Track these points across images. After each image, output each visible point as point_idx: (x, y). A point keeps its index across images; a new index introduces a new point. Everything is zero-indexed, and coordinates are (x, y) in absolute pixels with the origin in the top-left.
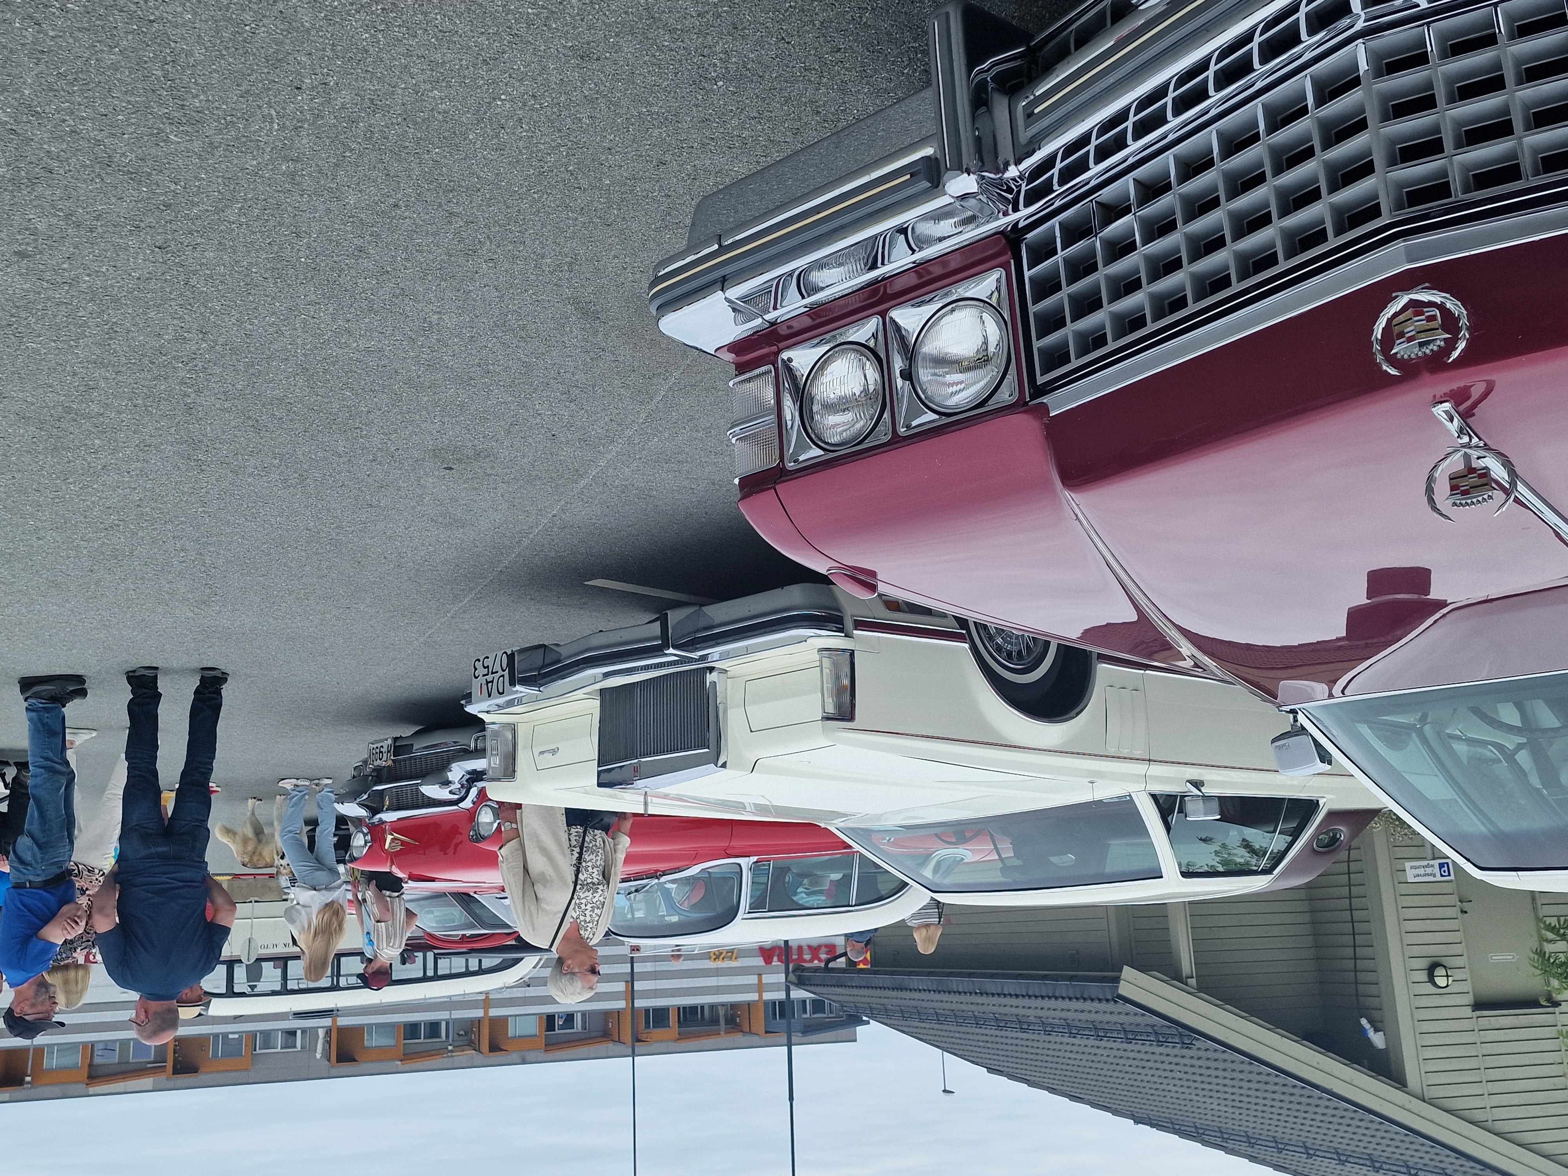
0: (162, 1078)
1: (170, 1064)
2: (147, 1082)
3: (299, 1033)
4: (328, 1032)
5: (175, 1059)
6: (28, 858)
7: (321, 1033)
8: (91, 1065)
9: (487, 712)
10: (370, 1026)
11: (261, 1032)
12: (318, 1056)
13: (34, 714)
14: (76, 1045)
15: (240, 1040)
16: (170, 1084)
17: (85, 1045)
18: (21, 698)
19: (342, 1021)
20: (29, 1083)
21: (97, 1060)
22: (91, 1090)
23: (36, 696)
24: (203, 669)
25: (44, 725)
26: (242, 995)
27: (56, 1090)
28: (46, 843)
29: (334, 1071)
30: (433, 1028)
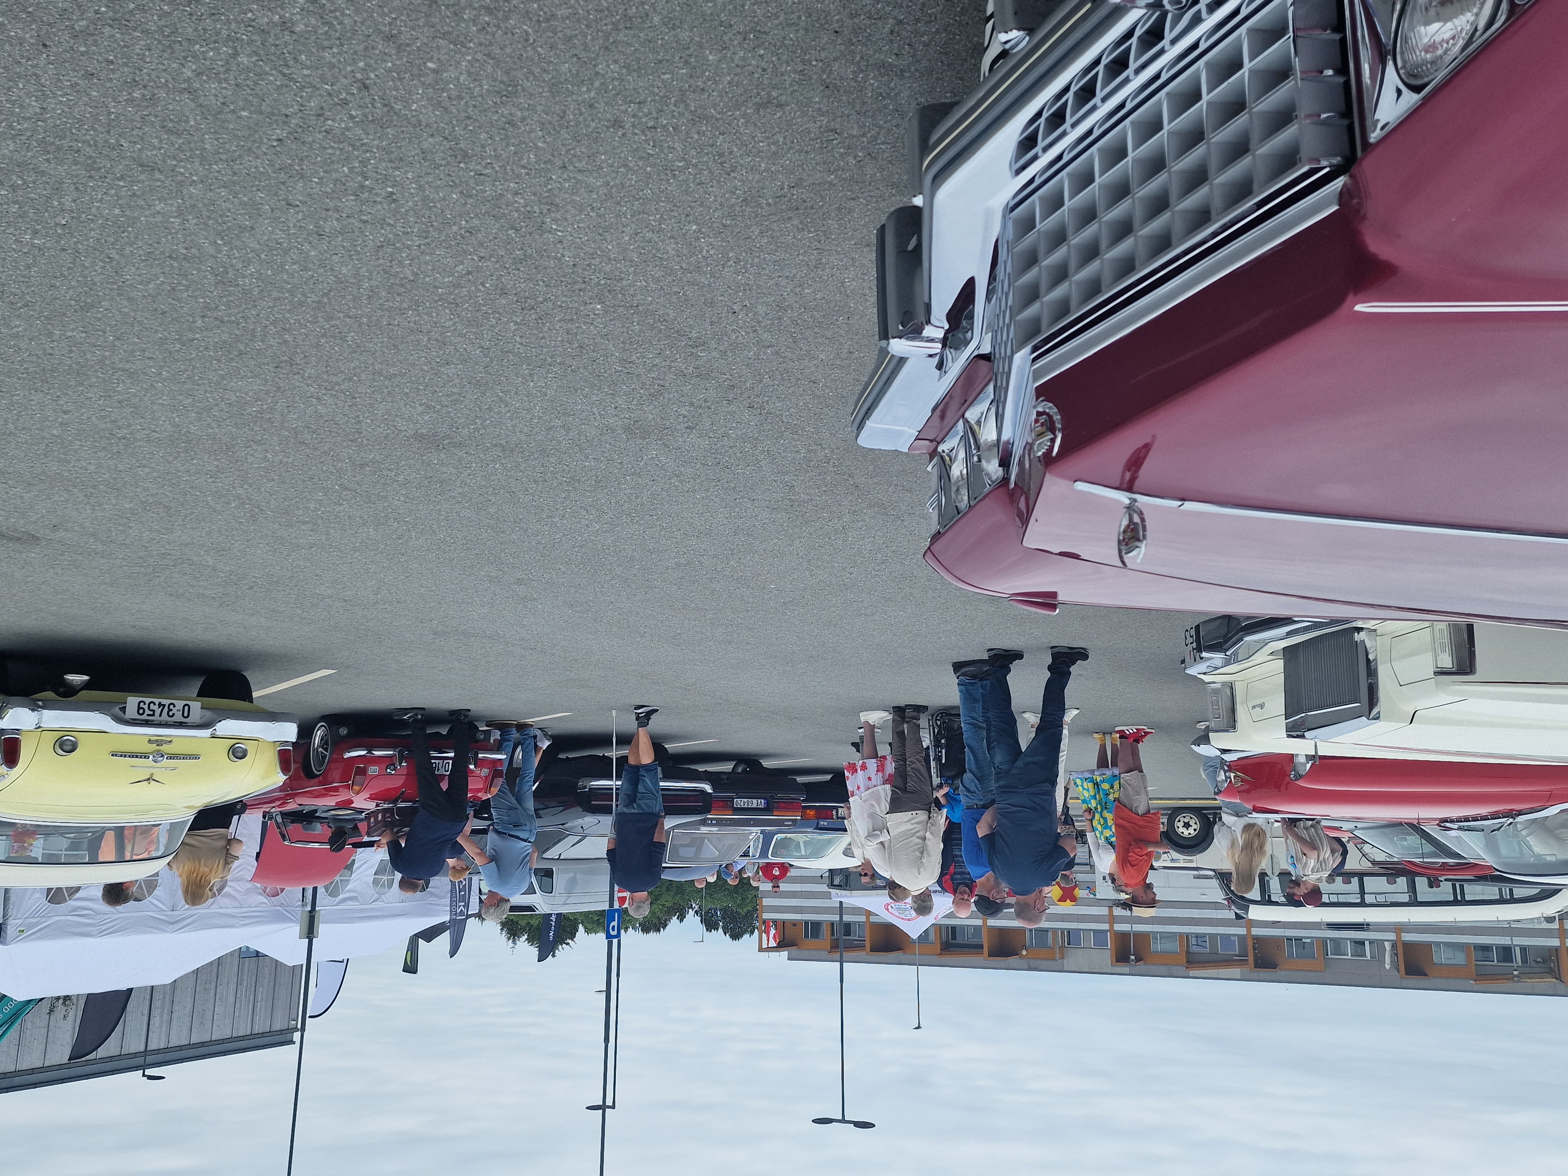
0: (1246, 969)
1: (1251, 958)
2: (1236, 971)
3: (1367, 943)
4: (1394, 946)
5: (1255, 955)
6: (973, 788)
7: (1388, 946)
8: (1188, 952)
9: (1204, 674)
10: (1438, 944)
11: (1331, 939)
12: (1388, 967)
13: (963, 687)
14: (1173, 935)
15: (1312, 943)
16: (1255, 975)
17: (1181, 935)
18: (955, 677)
19: (1407, 937)
20: (1132, 960)
21: (1194, 949)
22: (1192, 973)
23: (964, 674)
24: (1052, 648)
25: (970, 694)
26: (1276, 904)
27: (1162, 969)
28: (982, 776)
29: (1405, 982)
30: (1506, 953)
